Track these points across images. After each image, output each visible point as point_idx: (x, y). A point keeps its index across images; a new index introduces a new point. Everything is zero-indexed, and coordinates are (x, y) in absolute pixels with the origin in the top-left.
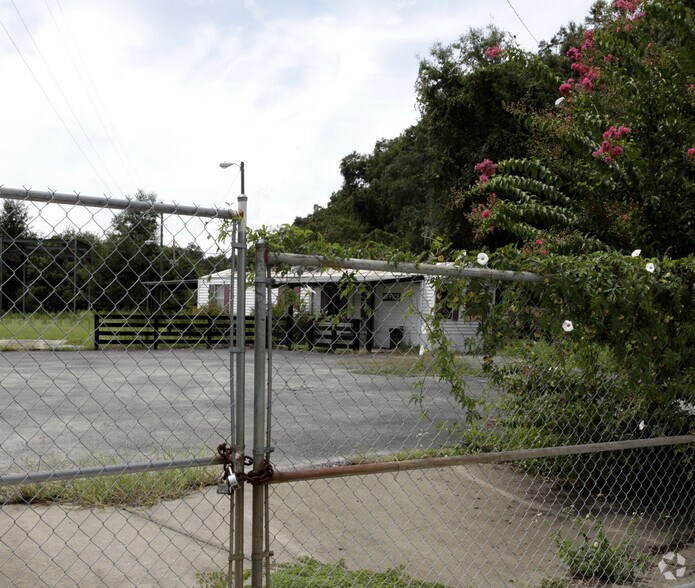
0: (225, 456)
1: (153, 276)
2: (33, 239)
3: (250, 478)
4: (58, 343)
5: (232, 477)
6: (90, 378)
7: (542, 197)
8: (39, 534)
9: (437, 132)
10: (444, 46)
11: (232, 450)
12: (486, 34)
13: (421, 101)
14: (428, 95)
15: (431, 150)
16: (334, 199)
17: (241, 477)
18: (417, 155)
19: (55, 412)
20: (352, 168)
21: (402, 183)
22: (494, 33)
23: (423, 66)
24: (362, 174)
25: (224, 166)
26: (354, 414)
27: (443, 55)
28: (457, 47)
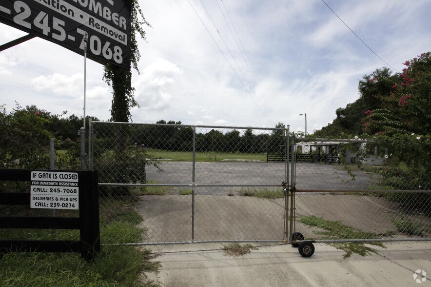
0: (284, 185)
1: (282, 144)
2: (254, 135)
3: (291, 190)
4: (258, 160)
5: (285, 189)
6: (266, 169)
7: (391, 118)
8: (248, 203)
9: (366, 100)
10: (367, 76)
11: (286, 183)
12: (382, 70)
13: (361, 92)
14: (362, 90)
15: (364, 105)
16: (334, 121)
17: (287, 190)
18: (359, 107)
19: (254, 176)
20: (339, 112)
21: (355, 115)
22: (385, 69)
23: (360, 82)
24: (343, 114)
25: (301, 115)
26: (335, 181)
27: (367, 78)
28: (372, 75)
